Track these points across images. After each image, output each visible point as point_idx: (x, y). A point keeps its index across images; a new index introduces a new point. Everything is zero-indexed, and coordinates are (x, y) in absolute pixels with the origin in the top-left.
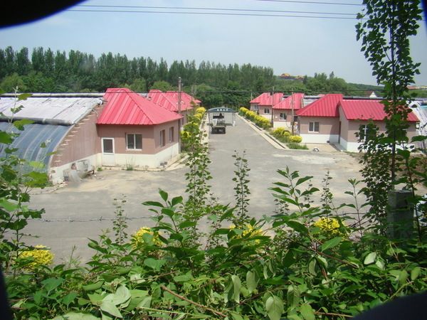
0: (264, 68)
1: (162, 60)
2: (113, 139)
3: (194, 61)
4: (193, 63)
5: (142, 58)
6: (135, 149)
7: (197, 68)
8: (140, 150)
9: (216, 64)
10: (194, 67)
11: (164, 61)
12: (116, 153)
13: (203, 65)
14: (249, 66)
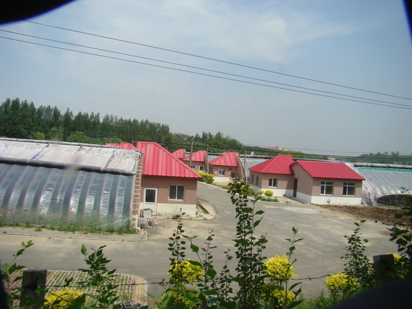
0: (161, 125)
1: (68, 110)
2: (156, 190)
3: (99, 114)
4: (98, 116)
5: (49, 106)
6: (176, 200)
7: (101, 121)
8: (182, 200)
9: (119, 118)
10: (98, 120)
11: (70, 111)
12: (158, 202)
13: (107, 118)
14: (147, 121)
